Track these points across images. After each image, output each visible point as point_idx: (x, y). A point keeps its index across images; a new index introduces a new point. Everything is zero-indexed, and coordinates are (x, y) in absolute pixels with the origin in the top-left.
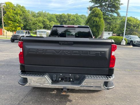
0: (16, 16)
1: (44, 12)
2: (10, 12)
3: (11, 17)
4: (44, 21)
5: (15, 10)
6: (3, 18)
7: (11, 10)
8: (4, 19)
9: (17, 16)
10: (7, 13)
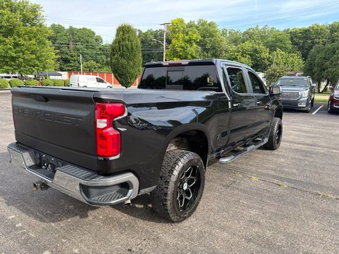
0: (188, 45)
1: (260, 27)
2: (177, 38)
3: (179, 49)
4: (255, 51)
5: (187, 34)
6: (164, 54)
7: (181, 34)
8: (166, 55)
9: (191, 46)
10: (174, 41)
